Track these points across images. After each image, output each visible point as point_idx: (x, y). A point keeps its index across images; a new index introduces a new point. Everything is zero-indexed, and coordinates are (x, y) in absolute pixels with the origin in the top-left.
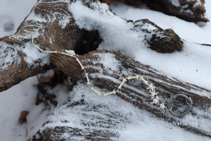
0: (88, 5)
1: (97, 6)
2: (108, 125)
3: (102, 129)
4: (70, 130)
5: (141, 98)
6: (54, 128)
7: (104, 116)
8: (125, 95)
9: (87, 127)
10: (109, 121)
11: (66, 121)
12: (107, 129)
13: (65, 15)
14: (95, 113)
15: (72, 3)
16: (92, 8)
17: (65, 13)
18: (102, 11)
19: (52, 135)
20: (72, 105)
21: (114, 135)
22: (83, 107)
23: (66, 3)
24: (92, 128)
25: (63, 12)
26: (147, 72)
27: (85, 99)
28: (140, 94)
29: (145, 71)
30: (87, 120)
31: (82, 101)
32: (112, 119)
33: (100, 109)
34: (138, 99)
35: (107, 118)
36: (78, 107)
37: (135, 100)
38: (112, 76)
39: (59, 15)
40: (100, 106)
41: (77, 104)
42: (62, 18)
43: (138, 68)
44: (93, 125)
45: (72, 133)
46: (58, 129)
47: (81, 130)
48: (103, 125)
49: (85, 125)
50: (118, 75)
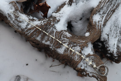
0: (59, 21)
2: (118, 27)
3: (119, 30)
4: (118, 43)
5: (111, 10)
6: (117, 50)
7: (114, 28)
8: (109, 16)
9: (117, 36)
10: (116, 27)
11: (114, 44)
12: (119, 28)
13: (64, 33)
14: (113, 31)
16: (60, 20)
17: (62, 33)
18: (61, 16)
19: (120, 51)
20: (109, 40)
22: (110, 36)
23: (56, 31)
24: (118, 34)
25: (62, 34)
26: (103, 3)
27: (107, 34)
28: (110, 10)
29: (103, 4)
30: (115, 36)
31: (108, 35)
32: (115, 25)
33: (112, 29)
34: (111, 11)
36: (110, 37)
37: (112, 13)
38: (102, 19)
39: (63, 36)
40: (111, 28)
41: (108, 38)
42: (66, 35)
43: (101, 7)
44: (117, 33)
45: (120, 43)
46: (118, 48)
47: (119, 39)
48: (117, 29)
49: (116, 37)
50: (102, 16)
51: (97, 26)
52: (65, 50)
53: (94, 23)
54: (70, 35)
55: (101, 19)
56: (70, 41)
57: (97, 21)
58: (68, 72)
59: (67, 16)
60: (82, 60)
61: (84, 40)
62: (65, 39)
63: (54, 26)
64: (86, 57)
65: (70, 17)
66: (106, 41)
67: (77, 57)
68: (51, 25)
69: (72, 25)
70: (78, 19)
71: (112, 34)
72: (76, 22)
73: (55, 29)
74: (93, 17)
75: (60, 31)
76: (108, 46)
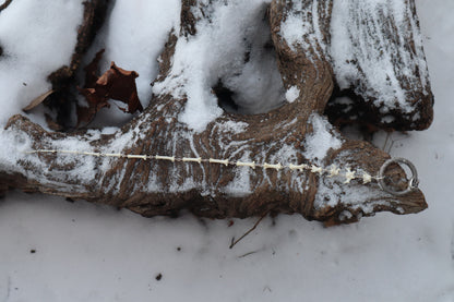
0: (184, 101)
1: (178, 90)
2: (370, 23)
3: (378, 29)
4: (397, 69)
6: (405, 91)
7: (361, 31)
8: (327, 3)
9: (384, 50)
10: (364, 23)
11: (388, 79)
12: (376, 22)
13: (220, 130)
14: (362, 42)
15: (189, 128)
16: (185, 96)
17: (216, 132)
18: (182, 81)
19: (416, 89)
20: (364, 76)
21: (381, 12)
22: (360, 61)
23: (195, 136)
24: (382, 43)
25: (215, 135)
27: (350, 59)
30: (375, 52)
31: (354, 62)
32: (360, 20)
33: (355, 37)
35: (362, 27)
36: (362, 66)
39: (222, 140)
40: (351, 38)
41: (360, 69)
42: (229, 132)
44: (378, 42)
45: (401, 65)
46: (405, 85)
47: (392, 56)
48: (372, 29)
49: (382, 53)
50: (306, 15)
51: (307, 54)
52: (251, 177)
53: (293, 49)
54: (240, 123)
55: (307, 24)
56: (250, 143)
57: (301, 40)
58: (292, 232)
59: (201, 72)
60: (321, 181)
61: (293, 118)
62: (233, 143)
63: (178, 126)
64: (325, 166)
65: (211, 72)
66: (359, 81)
67: (298, 179)
68: (168, 128)
69: (228, 90)
70: (239, 63)
71: (365, 54)
72: (238, 75)
73: (186, 130)
74: (280, 33)
75: (205, 129)
76: (370, 94)
